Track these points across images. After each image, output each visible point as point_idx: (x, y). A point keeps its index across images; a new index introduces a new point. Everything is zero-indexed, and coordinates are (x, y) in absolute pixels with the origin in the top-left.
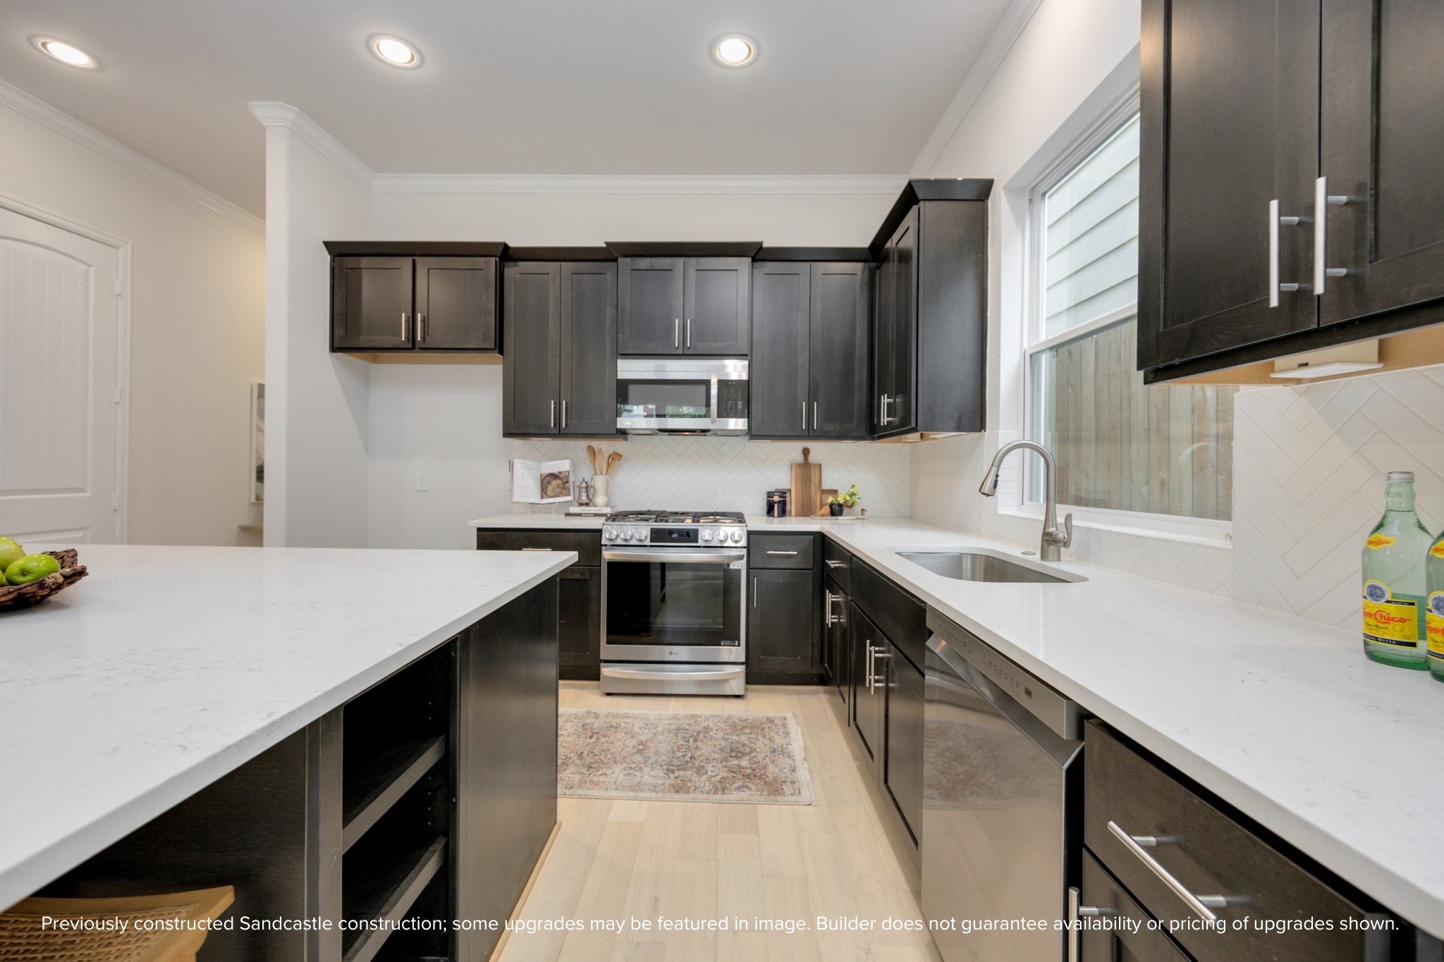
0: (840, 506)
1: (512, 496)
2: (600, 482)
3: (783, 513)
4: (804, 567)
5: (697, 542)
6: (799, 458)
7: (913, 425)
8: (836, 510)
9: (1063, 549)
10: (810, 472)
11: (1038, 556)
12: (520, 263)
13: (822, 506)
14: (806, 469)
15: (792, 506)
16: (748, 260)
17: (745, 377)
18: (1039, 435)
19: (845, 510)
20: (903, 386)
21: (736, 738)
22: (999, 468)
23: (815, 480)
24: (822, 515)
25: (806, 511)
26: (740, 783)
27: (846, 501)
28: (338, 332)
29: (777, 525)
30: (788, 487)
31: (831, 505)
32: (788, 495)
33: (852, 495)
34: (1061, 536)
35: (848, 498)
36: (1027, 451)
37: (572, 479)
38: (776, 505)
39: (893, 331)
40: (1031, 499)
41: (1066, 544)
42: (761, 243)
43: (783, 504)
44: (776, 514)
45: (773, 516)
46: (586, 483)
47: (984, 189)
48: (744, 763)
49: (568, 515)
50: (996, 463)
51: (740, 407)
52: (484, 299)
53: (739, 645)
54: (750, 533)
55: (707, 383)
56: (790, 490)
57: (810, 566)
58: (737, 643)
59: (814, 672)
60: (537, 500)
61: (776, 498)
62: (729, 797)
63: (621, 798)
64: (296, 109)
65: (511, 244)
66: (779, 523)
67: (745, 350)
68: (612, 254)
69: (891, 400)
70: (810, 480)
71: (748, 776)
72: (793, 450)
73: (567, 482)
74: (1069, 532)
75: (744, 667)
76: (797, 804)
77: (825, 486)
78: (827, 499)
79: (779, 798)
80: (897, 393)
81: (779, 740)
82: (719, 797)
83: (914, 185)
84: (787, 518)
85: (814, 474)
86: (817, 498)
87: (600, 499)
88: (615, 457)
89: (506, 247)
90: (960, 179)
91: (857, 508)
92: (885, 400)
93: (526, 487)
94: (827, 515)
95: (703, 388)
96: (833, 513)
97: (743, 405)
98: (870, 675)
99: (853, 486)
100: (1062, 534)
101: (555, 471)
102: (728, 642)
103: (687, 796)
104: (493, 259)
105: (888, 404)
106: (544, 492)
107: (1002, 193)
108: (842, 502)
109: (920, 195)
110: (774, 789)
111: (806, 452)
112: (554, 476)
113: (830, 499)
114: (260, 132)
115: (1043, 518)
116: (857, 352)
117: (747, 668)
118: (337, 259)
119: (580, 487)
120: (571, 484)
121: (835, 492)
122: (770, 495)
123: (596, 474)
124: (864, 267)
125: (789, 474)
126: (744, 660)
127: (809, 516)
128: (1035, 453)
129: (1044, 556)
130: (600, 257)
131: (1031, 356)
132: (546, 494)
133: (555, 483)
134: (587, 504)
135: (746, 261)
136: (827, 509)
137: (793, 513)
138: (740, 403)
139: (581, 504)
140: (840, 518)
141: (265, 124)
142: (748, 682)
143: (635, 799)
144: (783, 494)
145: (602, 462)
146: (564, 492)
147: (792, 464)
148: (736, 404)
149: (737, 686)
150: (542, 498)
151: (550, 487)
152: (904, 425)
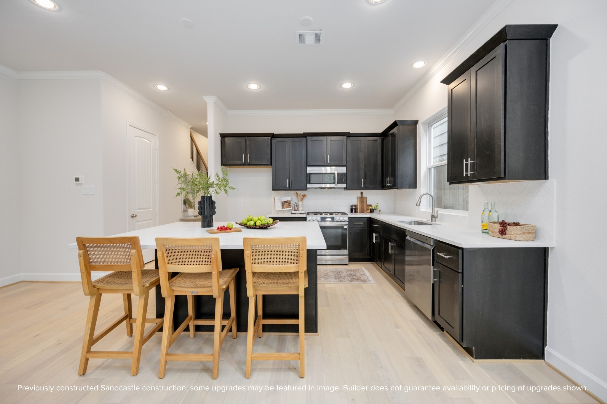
0: (373, 209)
1: (275, 208)
2: (300, 203)
3: (356, 212)
4: (364, 227)
5: (334, 220)
6: (360, 195)
7: (397, 187)
8: (372, 211)
9: (436, 219)
10: (363, 199)
11: (431, 221)
12: (277, 138)
13: (367, 210)
14: (362, 199)
15: (358, 210)
16: (346, 137)
17: (345, 172)
18: (431, 192)
19: (375, 211)
20: (394, 175)
21: (350, 273)
22: (421, 199)
23: (365, 202)
24: (368, 212)
25: (362, 211)
26: (355, 281)
27: (375, 208)
28: (224, 160)
29: (354, 215)
30: (357, 204)
31: (370, 209)
32: (357, 207)
33: (377, 206)
34: (436, 216)
35: (376, 207)
36: (428, 195)
37: (291, 203)
38: (353, 209)
39: (390, 159)
40: (429, 207)
41: (437, 217)
42: (350, 132)
43: (356, 209)
44: (354, 212)
45: (353, 213)
46: (297, 204)
47: (416, 122)
48: (355, 277)
49: (292, 213)
50: (420, 198)
51: (344, 181)
52: (267, 150)
53: (347, 250)
54: (349, 218)
55: (334, 174)
56: (357, 205)
57: (366, 227)
58: (346, 249)
59: (368, 257)
60: (281, 209)
61: (354, 208)
62: (354, 283)
63: (327, 284)
64: (217, 97)
65: (275, 133)
66: (355, 215)
67: (345, 164)
68: (305, 135)
69: (389, 179)
70: (363, 202)
71: (357, 279)
72: (358, 193)
73: (290, 204)
74: (437, 214)
75: (348, 256)
76: (371, 284)
77: (368, 203)
78: (369, 207)
79: (366, 283)
80: (391, 177)
81: (362, 273)
82: (351, 283)
83: (397, 122)
84: (357, 214)
85: (364, 200)
86: (365, 207)
87: (300, 209)
88: (304, 196)
89: (273, 134)
90: (409, 120)
91: (378, 210)
92: (388, 179)
93: (279, 206)
94: (369, 212)
95: (333, 175)
96: (371, 212)
97: (345, 180)
98: (390, 250)
99: (377, 203)
100: (436, 215)
101: (286, 200)
102: (344, 249)
103: (343, 283)
104: (270, 137)
105: (389, 180)
106: (283, 207)
107: (421, 124)
108: (374, 208)
109: (398, 124)
110: (365, 281)
111: (362, 193)
112: (286, 202)
113: (370, 208)
114: (206, 104)
115: (432, 212)
116: (378, 164)
117: (349, 256)
118: (223, 138)
119: (295, 205)
120: (291, 204)
121: (371, 205)
122: (352, 206)
123: (299, 201)
124: (380, 138)
125: (357, 200)
126: (348, 254)
127: (363, 213)
128: (430, 196)
129: (432, 221)
130: (301, 136)
131: (429, 169)
132: (284, 207)
133: (286, 204)
134: (297, 210)
135: (345, 137)
136: (369, 211)
137: (358, 212)
138: (344, 179)
139: (295, 210)
140: (373, 213)
141: (207, 102)
142: (349, 261)
143: (330, 284)
144: (356, 206)
145: (300, 198)
146: (289, 206)
147: (357, 197)
148: (343, 180)
149: (347, 261)
150: (282, 208)
151: (285, 205)
152: (394, 186)
